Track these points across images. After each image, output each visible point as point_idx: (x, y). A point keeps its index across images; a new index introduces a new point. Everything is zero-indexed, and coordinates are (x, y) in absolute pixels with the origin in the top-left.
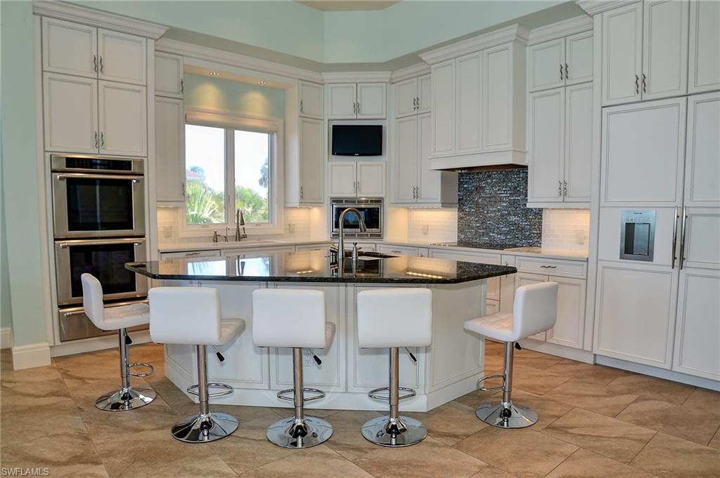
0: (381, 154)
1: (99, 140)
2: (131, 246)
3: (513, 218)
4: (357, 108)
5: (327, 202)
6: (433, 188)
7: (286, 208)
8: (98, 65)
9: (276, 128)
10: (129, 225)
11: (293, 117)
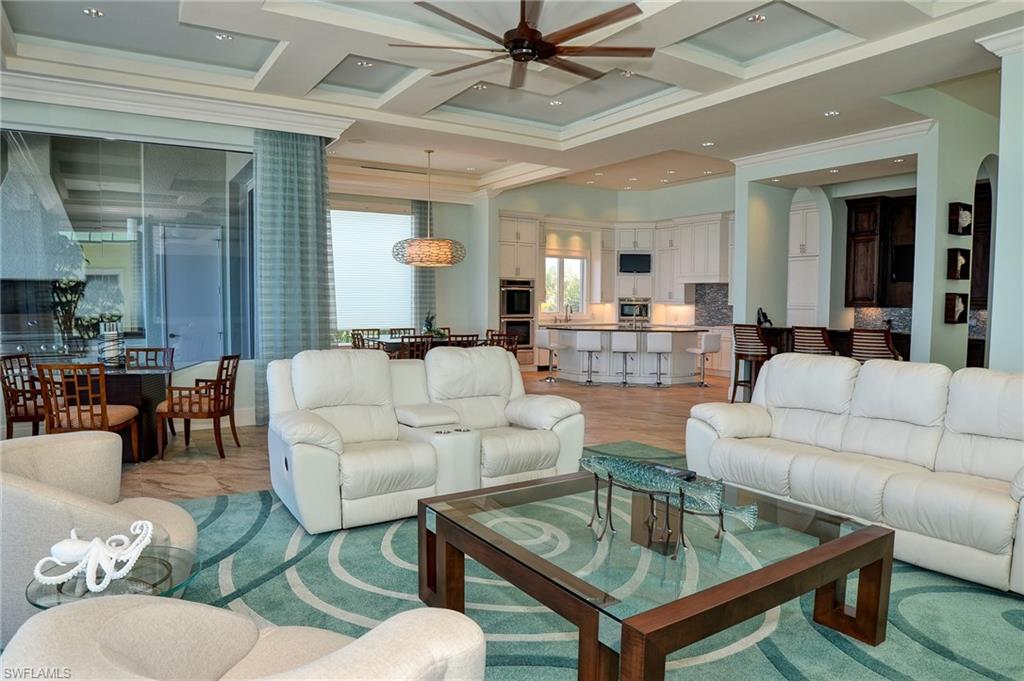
0: (649, 272)
1: (518, 271)
2: (528, 323)
3: (725, 311)
4: (635, 244)
5: (616, 301)
6: (680, 294)
7: (591, 304)
8: (518, 236)
9: (586, 257)
10: (528, 312)
11: (597, 250)
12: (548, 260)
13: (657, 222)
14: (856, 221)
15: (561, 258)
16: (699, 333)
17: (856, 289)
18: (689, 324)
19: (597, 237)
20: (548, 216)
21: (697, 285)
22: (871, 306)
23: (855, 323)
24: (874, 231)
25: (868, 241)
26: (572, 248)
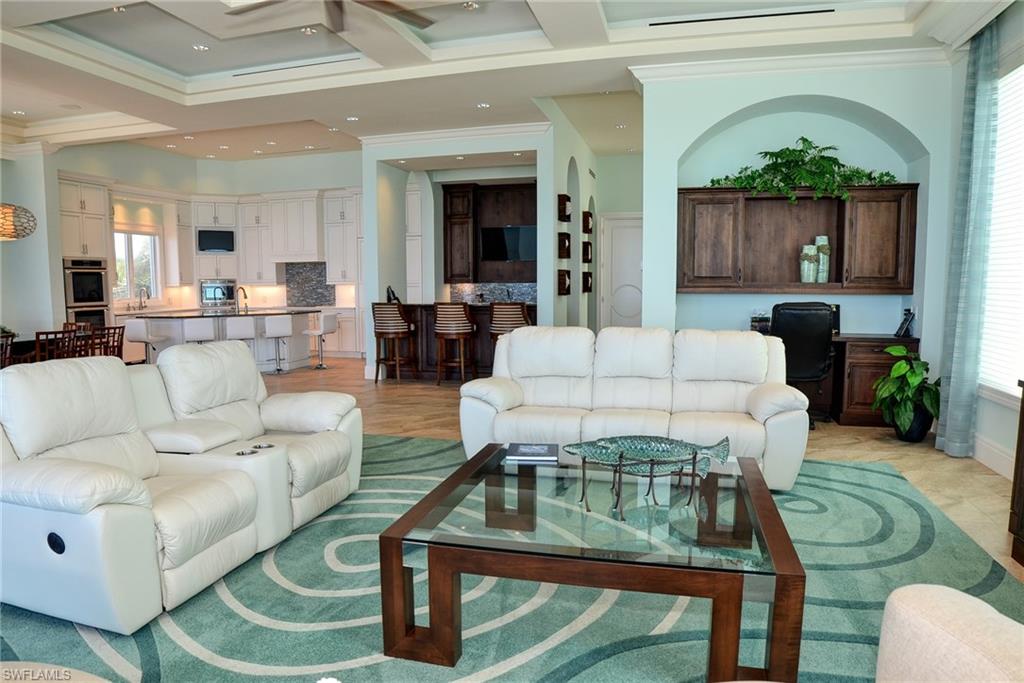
0: (232, 250)
1: (85, 249)
2: (102, 311)
3: (320, 290)
4: (216, 220)
5: (195, 283)
6: (272, 274)
7: (166, 287)
8: (83, 205)
9: (158, 232)
10: (102, 300)
11: (171, 224)
12: (116, 235)
13: (241, 196)
14: (451, 204)
15: (129, 233)
16: (310, 315)
17: (454, 267)
18: (280, 305)
19: (171, 210)
20: (117, 182)
21: (287, 264)
22: (468, 282)
23: (451, 298)
24: (467, 214)
25: (462, 224)
26: (143, 223)
